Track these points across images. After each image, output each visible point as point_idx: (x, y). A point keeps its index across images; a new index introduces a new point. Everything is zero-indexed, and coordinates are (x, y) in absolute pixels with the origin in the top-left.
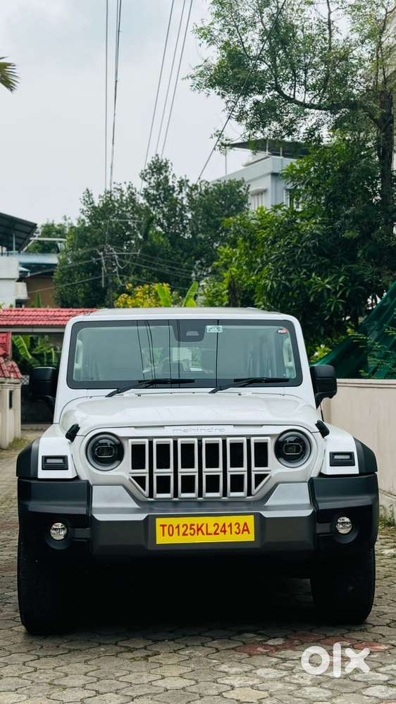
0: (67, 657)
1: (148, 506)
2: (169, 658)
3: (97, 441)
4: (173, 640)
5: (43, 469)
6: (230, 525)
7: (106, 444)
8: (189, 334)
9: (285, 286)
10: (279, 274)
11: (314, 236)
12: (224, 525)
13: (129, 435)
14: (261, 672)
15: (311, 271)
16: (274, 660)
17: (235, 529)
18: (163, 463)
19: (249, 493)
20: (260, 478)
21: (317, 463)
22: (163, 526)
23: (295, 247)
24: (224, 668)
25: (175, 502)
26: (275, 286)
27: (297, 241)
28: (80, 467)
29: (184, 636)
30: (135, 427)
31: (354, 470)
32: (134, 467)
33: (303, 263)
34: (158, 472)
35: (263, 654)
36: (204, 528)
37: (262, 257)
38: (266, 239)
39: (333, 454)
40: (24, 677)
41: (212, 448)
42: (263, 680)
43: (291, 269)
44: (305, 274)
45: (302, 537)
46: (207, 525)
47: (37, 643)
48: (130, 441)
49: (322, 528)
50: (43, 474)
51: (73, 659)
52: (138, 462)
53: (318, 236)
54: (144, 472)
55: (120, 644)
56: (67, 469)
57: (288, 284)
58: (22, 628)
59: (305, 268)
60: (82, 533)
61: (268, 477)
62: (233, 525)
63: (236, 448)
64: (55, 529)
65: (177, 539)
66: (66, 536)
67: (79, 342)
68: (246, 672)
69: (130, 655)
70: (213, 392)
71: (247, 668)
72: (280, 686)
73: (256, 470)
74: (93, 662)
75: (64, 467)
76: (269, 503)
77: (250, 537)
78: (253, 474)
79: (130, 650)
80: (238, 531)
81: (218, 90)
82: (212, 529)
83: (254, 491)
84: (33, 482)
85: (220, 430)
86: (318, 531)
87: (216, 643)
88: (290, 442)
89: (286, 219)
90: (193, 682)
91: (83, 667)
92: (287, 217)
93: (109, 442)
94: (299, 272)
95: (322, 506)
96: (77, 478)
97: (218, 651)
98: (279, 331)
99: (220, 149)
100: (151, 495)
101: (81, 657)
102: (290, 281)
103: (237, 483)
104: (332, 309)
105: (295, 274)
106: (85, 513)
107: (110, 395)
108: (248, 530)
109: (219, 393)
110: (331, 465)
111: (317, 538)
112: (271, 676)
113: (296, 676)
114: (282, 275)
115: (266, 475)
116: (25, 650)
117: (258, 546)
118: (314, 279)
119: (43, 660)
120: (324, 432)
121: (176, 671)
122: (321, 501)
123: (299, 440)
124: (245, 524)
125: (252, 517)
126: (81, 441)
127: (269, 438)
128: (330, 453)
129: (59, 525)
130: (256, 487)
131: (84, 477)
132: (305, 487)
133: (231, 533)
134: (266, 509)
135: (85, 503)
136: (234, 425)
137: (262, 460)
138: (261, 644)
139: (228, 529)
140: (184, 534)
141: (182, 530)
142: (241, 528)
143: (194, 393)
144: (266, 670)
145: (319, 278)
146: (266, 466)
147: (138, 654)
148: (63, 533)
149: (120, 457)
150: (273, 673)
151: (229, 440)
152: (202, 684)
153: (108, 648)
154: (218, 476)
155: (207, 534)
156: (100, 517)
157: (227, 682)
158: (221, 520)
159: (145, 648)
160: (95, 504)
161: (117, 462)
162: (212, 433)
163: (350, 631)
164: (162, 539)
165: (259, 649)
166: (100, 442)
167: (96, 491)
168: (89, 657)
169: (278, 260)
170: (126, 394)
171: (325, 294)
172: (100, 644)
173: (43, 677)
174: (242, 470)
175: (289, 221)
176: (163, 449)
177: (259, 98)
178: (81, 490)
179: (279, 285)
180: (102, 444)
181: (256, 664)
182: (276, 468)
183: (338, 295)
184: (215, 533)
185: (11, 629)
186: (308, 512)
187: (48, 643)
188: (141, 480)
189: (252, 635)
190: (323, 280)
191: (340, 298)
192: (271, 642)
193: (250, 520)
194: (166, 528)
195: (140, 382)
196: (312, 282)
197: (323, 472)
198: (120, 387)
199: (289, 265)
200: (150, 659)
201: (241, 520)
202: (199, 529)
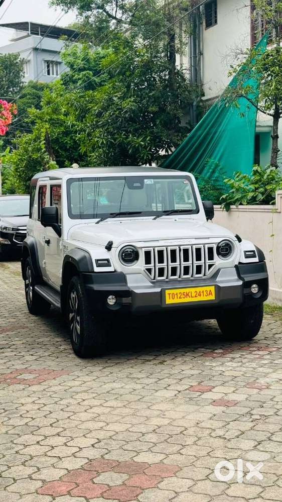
1: (157, 284)
2: (173, 362)
3: (125, 250)
5: (97, 267)
6: (203, 292)
8: (135, 185)
9: (111, 142)
12: (200, 292)
13: (142, 246)
14: (228, 364)
15: (129, 133)
16: (228, 359)
17: (205, 293)
18: (161, 261)
19: (205, 275)
21: (238, 256)
22: (169, 294)
24: (208, 364)
25: (167, 281)
26: (105, 142)
27: (119, 113)
28: (117, 265)
31: (256, 260)
32: (146, 264)
33: (123, 128)
34: (158, 266)
36: (190, 294)
39: (245, 252)
40: (110, 376)
41: (186, 251)
43: (115, 131)
44: (124, 135)
45: (238, 296)
46: (191, 292)
48: (143, 249)
49: (246, 291)
50: (97, 269)
52: (148, 261)
54: (151, 266)
56: (111, 266)
57: (113, 141)
59: (125, 131)
60: (125, 300)
61: (214, 266)
63: (198, 251)
64: (109, 299)
65: (177, 301)
66: (116, 302)
68: (221, 365)
69: (151, 363)
70: (155, 219)
71: (219, 363)
72: (244, 369)
73: (208, 262)
74: (136, 367)
75: (108, 264)
76: (218, 279)
77: (212, 297)
78: (207, 264)
79: (148, 361)
80: (207, 295)
82: (194, 295)
83: (208, 273)
84: (92, 274)
85: (189, 241)
86: (245, 292)
87: (189, 354)
88: (224, 246)
90: (201, 371)
91: (134, 370)
93: (129, 250)
95: (246, 279)
96: (115, 271)
97: (195, 357)
98: (185, 182)
100: (155, 278)
101: (126, 366)
102: (115, 139)
103: (199, 269)
104: (145, 158)
105: (118, 135)
107: (98, 223)
108: (211, 294)
109: (158, 219)
112: (235, 365)
114: (107, 135)
115: (213, 265)
117: (216, 302)
118: (132, 138)
120: (240, 240)
121: (185, 367)
122: (244, 277)
123: (228, 245)
124: (210, 291)
125: (213, 287)
126: (115, 250)
127: (213, 245)
129: (112, 297)
130: (208, 271)
131: (119, 270)
132: (234, 270)
133: (203, 295)
134: (219, 282)
135: (123, 284)
136: (196, 238)
137: (211, 257)
138: (213, 352)
139: (202, 294)
140: (180, 298)
141: (179, 296)
142: (208, 293)
143: (143, 219)
144: (230, 363)
145: (135, 138)
146: (213, 260)
147: (155, 362)
148: (114, 301)
149: (137, 258)
151: (194, 247)
152: (206, 371)
153: (135, 361)
154: (189, 266)
155: (192, 297)
156: (137, 291)
157: (217, 369)
158: (198, 289)
159: (155, 359)
160: (129, 285)
161: (136, 261)
162: (185, 243)
163: (250, 343)
164: (169, 301)
165: (215, 355)
167: (128, 277)
171: (140, 148)
174: (201, 263)
176: (161, 253)
178: (120, 277)
179: (107, 142)
181: (221, 361)
182: (218, 261)
184: (196, 297)
186: (240, 283)
188: (149, 270)
189: (203, 349)
190: (138, 139)
192: (217, 351)
193: (212, 289)
196: (130, 141)
197: (241, 261)
198: (103, 217)
201: (208, 288)
202: (187, 295)
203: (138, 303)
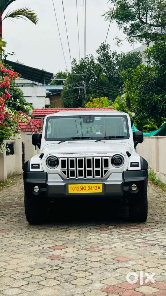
0: (40, 231)
1: (66, 181)
2: (73, 231)
3: (50, 159)
4: (77, 226)
5: (31, 168)
6: (94, 187)
7: (53, 160)
8: (88, 120)
9: (143, 99)
10: (141, 94)
11: (155, 79)
12: (92, 187)
13: (61, 157)
14: (102, 235)
15: (153, 93)
16: (108, 232)
17: (95, 188)
18: (72, 166)
19: (102, 177)
20: (106, 171)
21: (126, 166)
22: (71, 187)
23: (148, 83)
24: (90, 234)
25: (77, 179)
26: (139, 99)
27: (148, 81)
28: (44, 167)
29: (81, 225)
30: (63, 154)
31: (139, 168)
32: (62, 168)
33: (151, 90)
34: (70, 169)
35: (105, 230)
36: (85, 188)
37: (135, 87)
38: (137, 80)
39: (132, 163)
40: (24, 235)
41: (89, 161)
42: (101, 237)
43: (146, 92)
44: (151, 94)
45: (119, 191)
46: (86, 187)
47: (31, 227)
48: (61, 158)
49: (126, 188)
50: (32, 170)
51: (42, 231)
52: (63, 166)
53: (156, 78)
54: (66, 169)
55: (59, 227)
56: (39, 168)
57: (144, 98)
58: (28, 222)
59: (151, 91)
60: (44, 190)
61: (108, 171)
62: (95, 187)
63: (97, 161)
64: (35, 188)
65: (76, 192)
66: (39, 190)
67: (49, 124)
68: (97, 235)
69: (61, 230)
70: (96, 142)
71: (98, 234)
72: (106, 239)
73: (104, 169)
74: (48, 232)
75: (38, 167)
76: (108, 180)
77: (100, 191)
78: (103, 170)
79: (61, 229)
80: (96, 189)
81: (116, 20)
82: (87, 188)
83: (104, 176)
84: (28, 172)
85: (92, 155)
86: (124, 189)
87: (91, 227)
88: (117, 159)
89: (145, 72)
90: (78, 237)
91: (44, 233)
92: (145, 71)
93: (54, 159)
94: (149, 93)
95: (126, 181)
96: (43, 171)
97: (90, 229)
98: (122, 119)
99: (117, 44)
100: (68, 177)
101: (45, 231)
102: (145, 97)
103: (98, 173)
104: (161, 108)
105: (147, 94)
106: (45, 183)
107: (59, 143)
108: (100, 189)
109: (98, 142)
110: (131, 167)
111: (124, 192)
112: (105, 236)
113: (113, 236)
114: (142, 94)
115: (108, 170)
116: (27, 228)
117: (103, 194)
118: (154, 96)
119: (32, 231)
120: (129, 155)
121: (74, 234)
122: (126, 179)
123: (120, 158)
124: (99, 187)
125: (101, 184)
126: (44, 158)
127: (109, 157)
128: (131, 163)
129: (37, 187)
130: (104, 174)
131: (45, 171)
132: (121, 174)
133: (94, 190)
134: (107, 181)
135: (45, 179)
136: (97, 153)
137: (106, 165)
138: (105, 227)
139: (93, 188)
140: (78, 190)
141: (77, 188)
142: (98, 188)
144: (104, 235)
145: (156, 96)
146: (108, 167)
147: (64, 230)
148: (38, 189)
149: (57, 164)
150: (106, 235)
151: (95, 158)
152: (81, 238)
153: (55, 228)
154: (91, 171)
155: (86, 190)
156: (49, 184)
157: (89, 237)
158: (91, 185)
159: (67, 228)
160: (49, 180)
161: (57, 166)
162: (89, 156)
163: (138, 224)
164: (71, 191)
165: (105, 229)
166: (51, 159)
167: (49, 176)
168: (47, 230)
169: (141, 89)
170: (64, 143)
171: (159, 102)
172: (52, 227)
173: (30, 236)
174: (100, 169)
175: (146, 73)
176: (72, 161)
177: (133, 22)
178: (45, 175)
179: (141, 99)
180: (52, 160)
181: (101, 233)
182: (111, 168)
183: (164, 102)
184: (89, 190)
185: (24, 223)
186: (120, 183)
187: (35, 227)
188: (64, 172)
189: (104, 225)
190: (158, 96)
191: (165, 103)
192: (109, 227)
193: (101, 185)
194: (72, 188)
195: (70, 138)
196: (153, 97)
197: (128, 169)
198: (63, 140)
199: (145, 90)
200: (67, 231)
201: (98, 185)
202: (83, 188)
203: (51, 192)
